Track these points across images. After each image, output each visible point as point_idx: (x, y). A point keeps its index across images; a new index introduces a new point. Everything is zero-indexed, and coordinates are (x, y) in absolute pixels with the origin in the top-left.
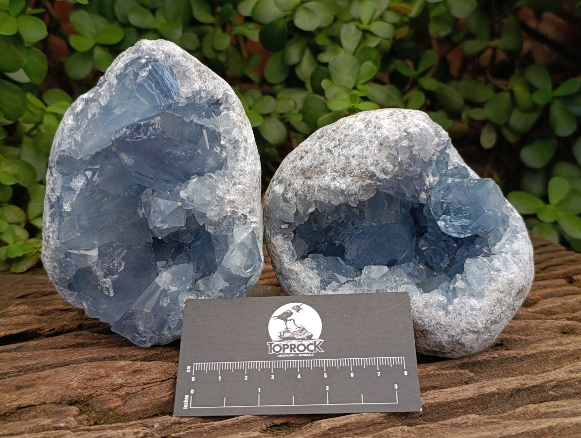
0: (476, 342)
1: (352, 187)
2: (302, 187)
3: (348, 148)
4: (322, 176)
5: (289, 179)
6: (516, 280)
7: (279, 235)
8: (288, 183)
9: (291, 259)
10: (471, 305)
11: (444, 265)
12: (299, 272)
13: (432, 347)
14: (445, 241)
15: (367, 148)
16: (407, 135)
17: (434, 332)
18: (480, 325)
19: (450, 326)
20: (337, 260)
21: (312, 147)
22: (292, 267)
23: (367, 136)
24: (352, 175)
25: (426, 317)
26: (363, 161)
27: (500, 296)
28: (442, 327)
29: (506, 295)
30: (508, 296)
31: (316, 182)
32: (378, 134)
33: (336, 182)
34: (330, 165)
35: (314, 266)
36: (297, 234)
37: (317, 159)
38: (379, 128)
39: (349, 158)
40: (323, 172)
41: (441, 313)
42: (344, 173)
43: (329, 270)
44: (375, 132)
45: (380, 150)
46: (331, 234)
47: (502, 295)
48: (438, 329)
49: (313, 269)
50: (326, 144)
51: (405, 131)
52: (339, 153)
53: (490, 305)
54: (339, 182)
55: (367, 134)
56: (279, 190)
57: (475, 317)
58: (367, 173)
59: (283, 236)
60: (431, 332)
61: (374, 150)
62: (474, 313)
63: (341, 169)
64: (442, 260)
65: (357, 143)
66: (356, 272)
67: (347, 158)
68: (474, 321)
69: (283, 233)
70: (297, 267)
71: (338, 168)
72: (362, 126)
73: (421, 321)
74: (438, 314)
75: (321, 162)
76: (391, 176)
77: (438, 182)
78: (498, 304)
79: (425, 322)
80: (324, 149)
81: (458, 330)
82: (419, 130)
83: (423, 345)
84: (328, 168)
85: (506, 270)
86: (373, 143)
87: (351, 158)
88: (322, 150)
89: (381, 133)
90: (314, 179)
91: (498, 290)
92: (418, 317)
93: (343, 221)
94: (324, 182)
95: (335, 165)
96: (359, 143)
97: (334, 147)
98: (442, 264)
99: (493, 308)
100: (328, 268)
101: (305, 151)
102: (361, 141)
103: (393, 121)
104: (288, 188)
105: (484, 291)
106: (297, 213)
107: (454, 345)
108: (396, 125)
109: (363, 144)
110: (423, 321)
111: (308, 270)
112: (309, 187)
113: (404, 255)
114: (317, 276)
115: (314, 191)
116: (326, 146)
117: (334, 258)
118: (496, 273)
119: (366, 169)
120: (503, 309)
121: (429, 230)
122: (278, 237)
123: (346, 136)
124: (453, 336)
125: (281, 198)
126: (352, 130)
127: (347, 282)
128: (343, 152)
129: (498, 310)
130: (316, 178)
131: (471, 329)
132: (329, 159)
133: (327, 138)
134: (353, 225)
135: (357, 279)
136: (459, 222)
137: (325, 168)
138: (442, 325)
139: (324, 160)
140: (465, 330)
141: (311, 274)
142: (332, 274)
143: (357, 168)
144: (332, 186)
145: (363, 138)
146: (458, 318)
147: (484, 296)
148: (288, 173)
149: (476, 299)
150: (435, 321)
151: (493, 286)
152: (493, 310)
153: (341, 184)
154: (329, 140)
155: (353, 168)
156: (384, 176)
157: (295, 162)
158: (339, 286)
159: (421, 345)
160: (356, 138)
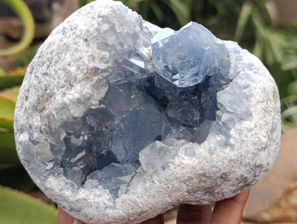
0: (269, 157)
1: (85, 92)
2: (42, 122)
3: (60, 61)
4: (53, 99)
5: (27, 123)
6: (266, 86)
7: (49, 177)
8: (28, 126)
9: (73, 191)
10: (246, 128)
11: (197, 118)
12: (87, 197)
13: (237, 184)
14: (186, 100)
15: (76, 50)
16: (103, 19)
17: (231, 170)
18: (264, 140)
19: (241, 156)
20: (113, 166)
21: (30, 83)
22: (78, 197)
23: (68, 40)
24: (78, 81)
25: (217, 163)
26: (80, 63)
27: (263, 106)
28: (235, 161)
29: (267, 102)
30: (269, 102)
31: (51, 107)
32: (78, 32)
33: (67, 96)
34: (53, 86)
35: (96, 184)
36: (66, 167)
37: (39, 89)
38: (75, 28)
39: (66, 68)
40: (51, 96)
41: (228, 150)
42: (70, 84)
43: (110, 178)
44: (74, 33)
45: (88, 45)
46: (95, 149)
47: (265, 104)
48: (233, 166)
49: (96, 187)
50: (40, 72)
51: (99, 17)
52: (55, 70)
53: (261, 118)
54: (70, 94)
55: (68, 39)
56: (24, 137)
57: (256, 136)
58: (89, 71)
59: (53, 176)
60: (229, 173)
61: (83, 48)
62: (253, 132)
63: (65, 82)
64: (193, 116)
65: (64, 51)
66: (134, 165)
67: (65, 70)
68: (257, 139)
69: (52, 172)
70: (83, 193)
71: (62, 82)
72: (60, 36)
73: (215, 168)
74: (225, 153)
75: (44, 88)
76: (112, 61)
77: (153, 51)
78: (267, 114)
79: (219, 167)
80: (40, 76)
81: (250, 155)
82: (110, 9)
83: (229, 189)
84: (54, 89)
85: (253, 82)
86: (78, 43)
87: (68, 68)
88: (39, 78)
89: (80, 30)
90: (47, 107)
91: (259, 101)
92: (211, 166)
93: (97, 130)
94: (57, 102)
95: (58, 83)
96: (67, 50)
97: (48, 69)
98: (195, 119)
99: (265, 119)
100: (109, 177)
101: (26, 91)
102: (67, 48)
103: (84, 16)
104: (31, 132)
105: (249, 109)
106: (52, 147)
107: (254, 170)
108: (88, 17)
109: (70, 49)
110: (217, 167)
111: (93, 190)
112: (48, 117)
113: (163, 128)
114: (104, 190)
115: (54, 116)
116: (40, 73)
117: (109, 166)
118: (247, 90)
119: (87, 69)
120: (273, 115)
121: (169, 97)
122: (49, 179)
123: (51, 53)
124: (249, 164)
125: (31, 143)
126: (54, 45)
127: (133, 178)
128: (58, 67)
129: (269, 118)
130: (48, 105)
131: (259, 148)
132: (50, 80)
133: (37, 67)
134: (108, 128)
135: (139, 170)
136: (189, 73)
137: (51, 91)
138: (234, 160)
139: (46, 85)
140: (255, 152)
141: (98, 192)
142: (115, 180)
143: (79, 72)
144: (67, 101)
145: (67, 44)
146: (244, 145)
147: (251, 114)
148: (23, 119)
149: (246, 120)
150: (226, 161)
151: (253, 100)
152: (266, 121)
153: (73, 94)
154: (40, 67)
155: (75, 75)
156: (106, 66)
157: (23, 106)
158: (128, 186)
159: (226, 189)
160: (61, 49)
